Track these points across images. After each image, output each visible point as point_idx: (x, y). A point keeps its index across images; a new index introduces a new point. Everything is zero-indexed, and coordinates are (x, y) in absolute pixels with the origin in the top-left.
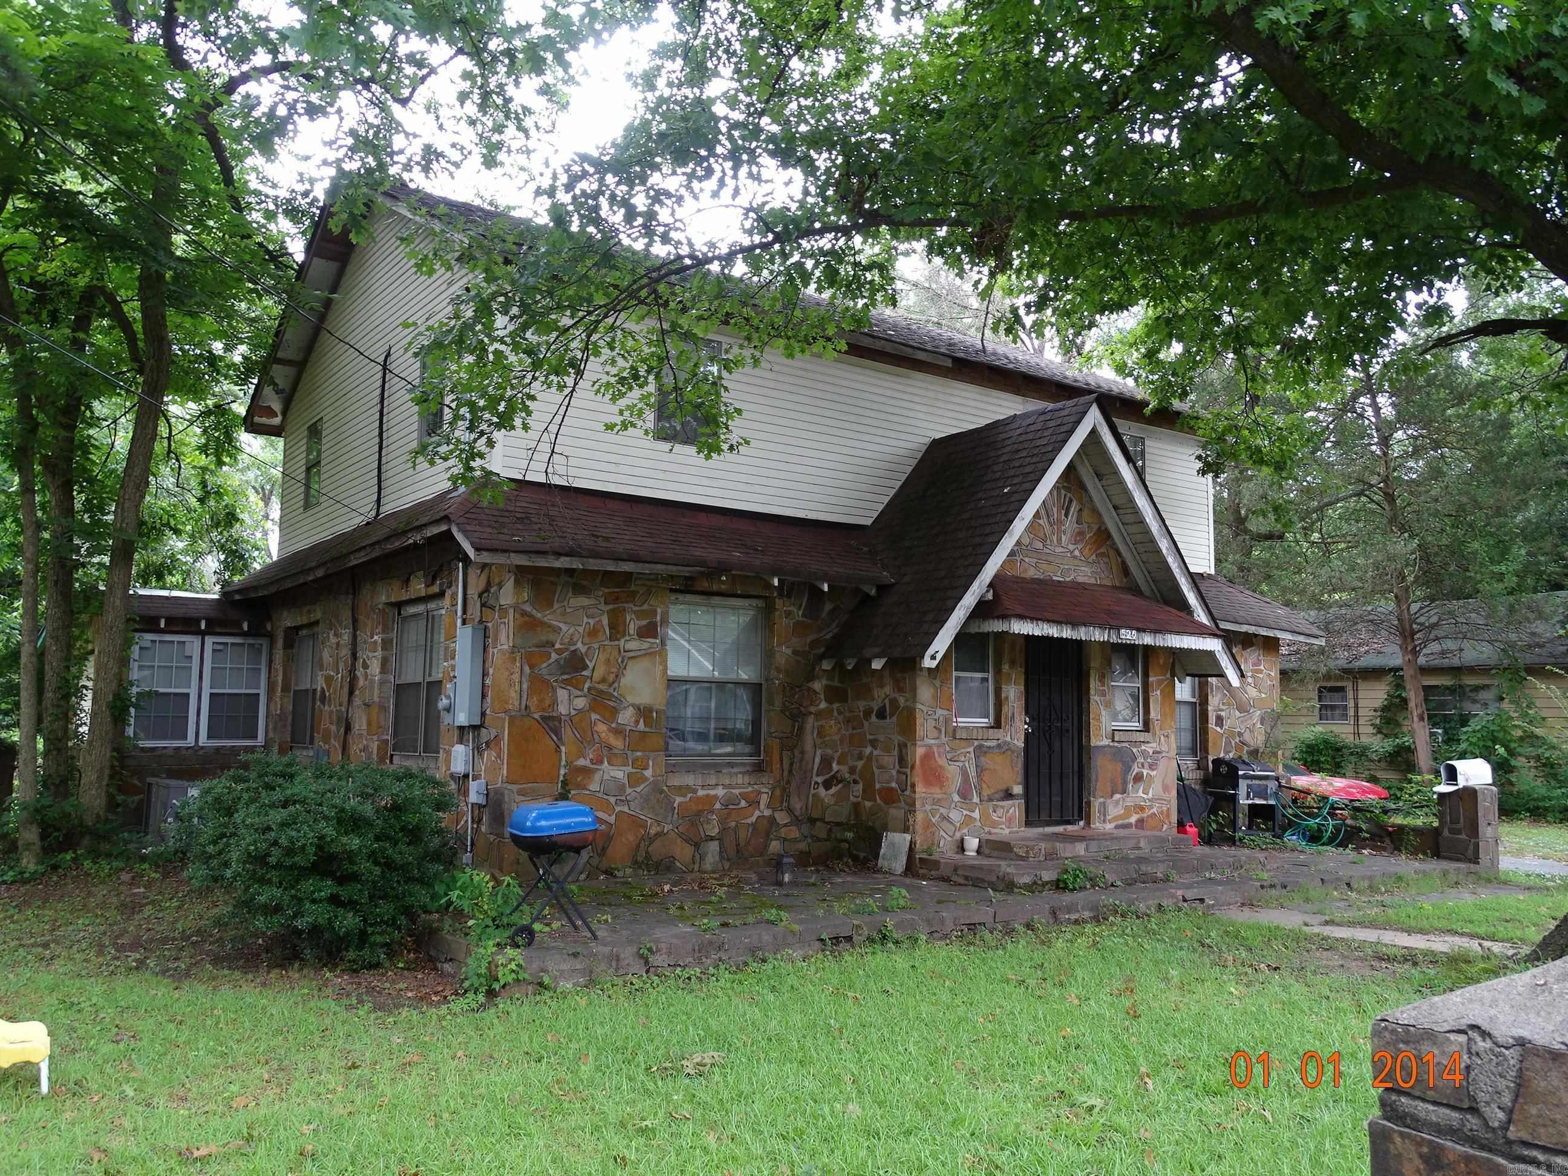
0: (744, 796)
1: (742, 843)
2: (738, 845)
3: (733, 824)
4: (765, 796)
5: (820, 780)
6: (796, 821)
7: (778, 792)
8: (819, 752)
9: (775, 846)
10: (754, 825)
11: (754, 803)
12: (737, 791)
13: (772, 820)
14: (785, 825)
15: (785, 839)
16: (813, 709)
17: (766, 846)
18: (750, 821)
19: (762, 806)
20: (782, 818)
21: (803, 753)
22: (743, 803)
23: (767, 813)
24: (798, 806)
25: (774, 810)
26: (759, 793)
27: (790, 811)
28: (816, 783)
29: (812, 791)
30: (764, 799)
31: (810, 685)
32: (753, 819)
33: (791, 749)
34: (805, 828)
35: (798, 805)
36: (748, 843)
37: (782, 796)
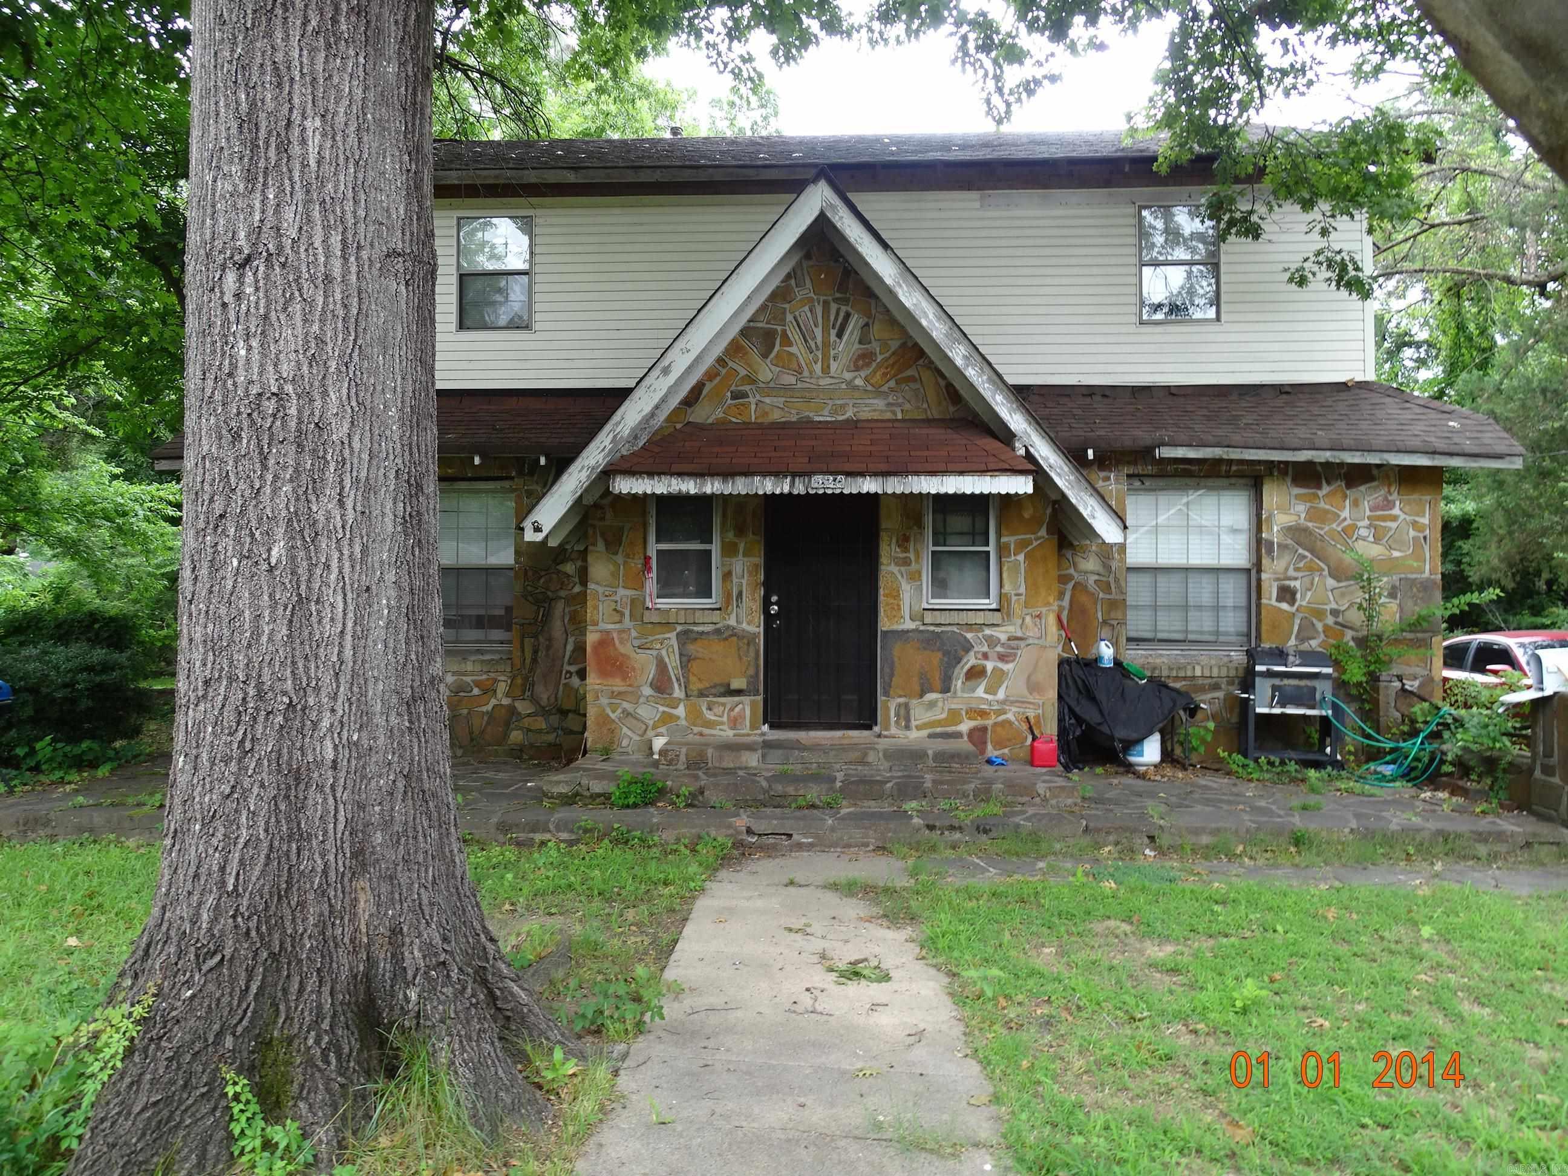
0: (477, 684)
1: (476, 732)
2: (471, 733)
3: (465, 711)
4: (503, 685)
5: (573, 669)
6: (543, 711)
7: (519, 681)
8: (571, 640)
9: (516, 736)
10: (490, 714)
11: (489, 690)
12: (468, 679)
13: (512, 710)
14: (529, 715)
15: (529, 730)
16: (563, 593)
17: (506, 736)
18: (484, 709)
19: (499, 695)
20: (523, 707)
21: (550, 639)
22: (476, 691)
23: (506, 701)
24: (545, 697)
25: (514, 699)
26: (495, 681)
27: (534, 700)
28: (568, 672)
29: (563, 681)
30: (502, 688)
31: (561, 567)
32: (489, 707)
33: (535, 636)
34: (554, 719)
35: (544, 695)
36: (483, 732)
37: (524, 685)
